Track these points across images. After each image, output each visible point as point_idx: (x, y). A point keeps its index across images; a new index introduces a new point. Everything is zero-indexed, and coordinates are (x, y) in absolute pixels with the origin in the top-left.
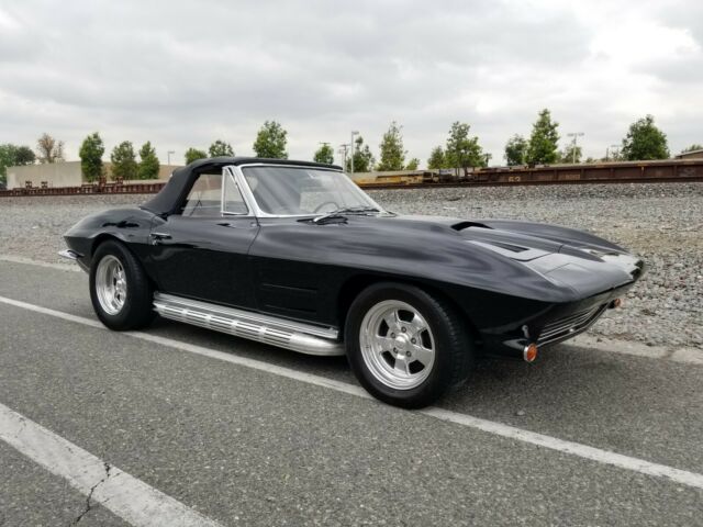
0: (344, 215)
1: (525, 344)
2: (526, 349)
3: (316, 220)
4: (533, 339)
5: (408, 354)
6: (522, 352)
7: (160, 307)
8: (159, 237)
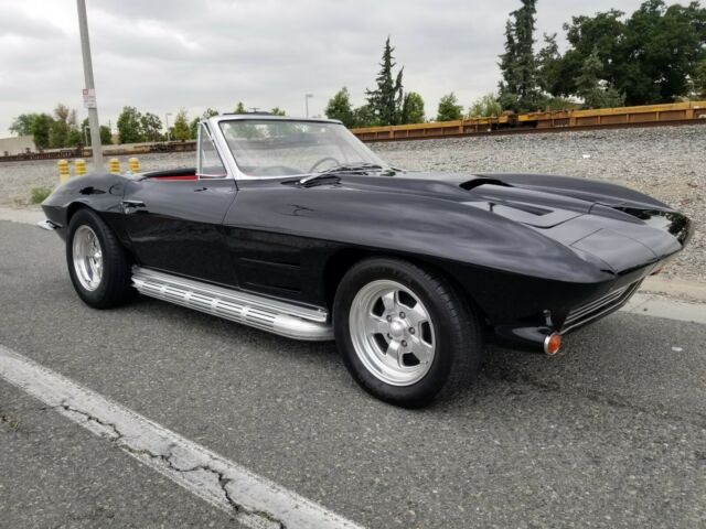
0: (337, 174)
1: (545, 333)
2: (547, 340)
3: (303, 181)
4: (556, 327)
5: (403, 343)
6: (542, 344)
7: (139, 283)
8: (131, 205)
